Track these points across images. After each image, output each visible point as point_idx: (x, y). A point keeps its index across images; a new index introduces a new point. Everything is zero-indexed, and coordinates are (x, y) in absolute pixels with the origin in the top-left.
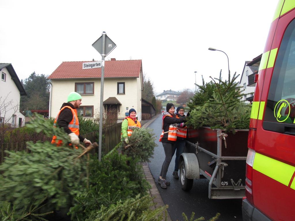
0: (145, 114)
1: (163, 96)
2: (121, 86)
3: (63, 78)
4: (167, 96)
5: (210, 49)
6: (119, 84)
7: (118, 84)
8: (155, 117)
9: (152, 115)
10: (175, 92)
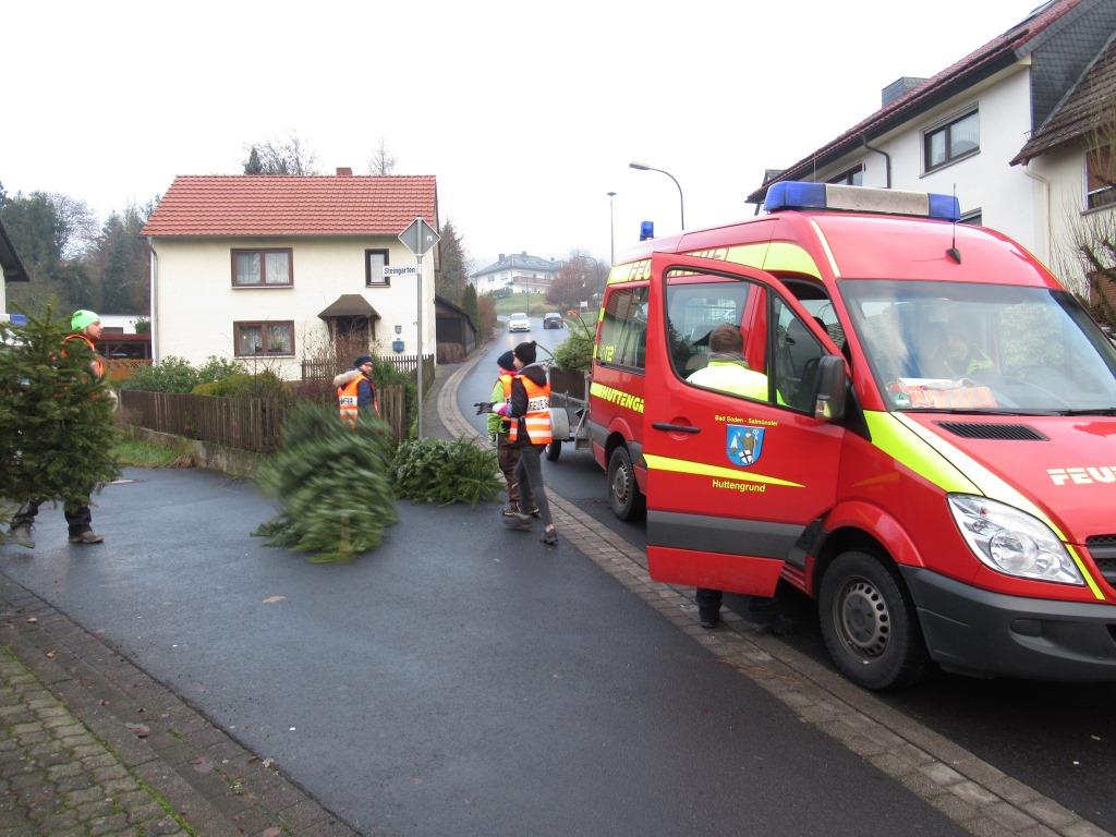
0: (447, 346)
1: (498, 277)
2: (377, 260)
3: (191, 233)
4: (511, 275)
5: (632, 166)
6: (372, 256)
7: (369, 253)
8: (476, 355)
9: (468, 348)
10: (540, 260)
